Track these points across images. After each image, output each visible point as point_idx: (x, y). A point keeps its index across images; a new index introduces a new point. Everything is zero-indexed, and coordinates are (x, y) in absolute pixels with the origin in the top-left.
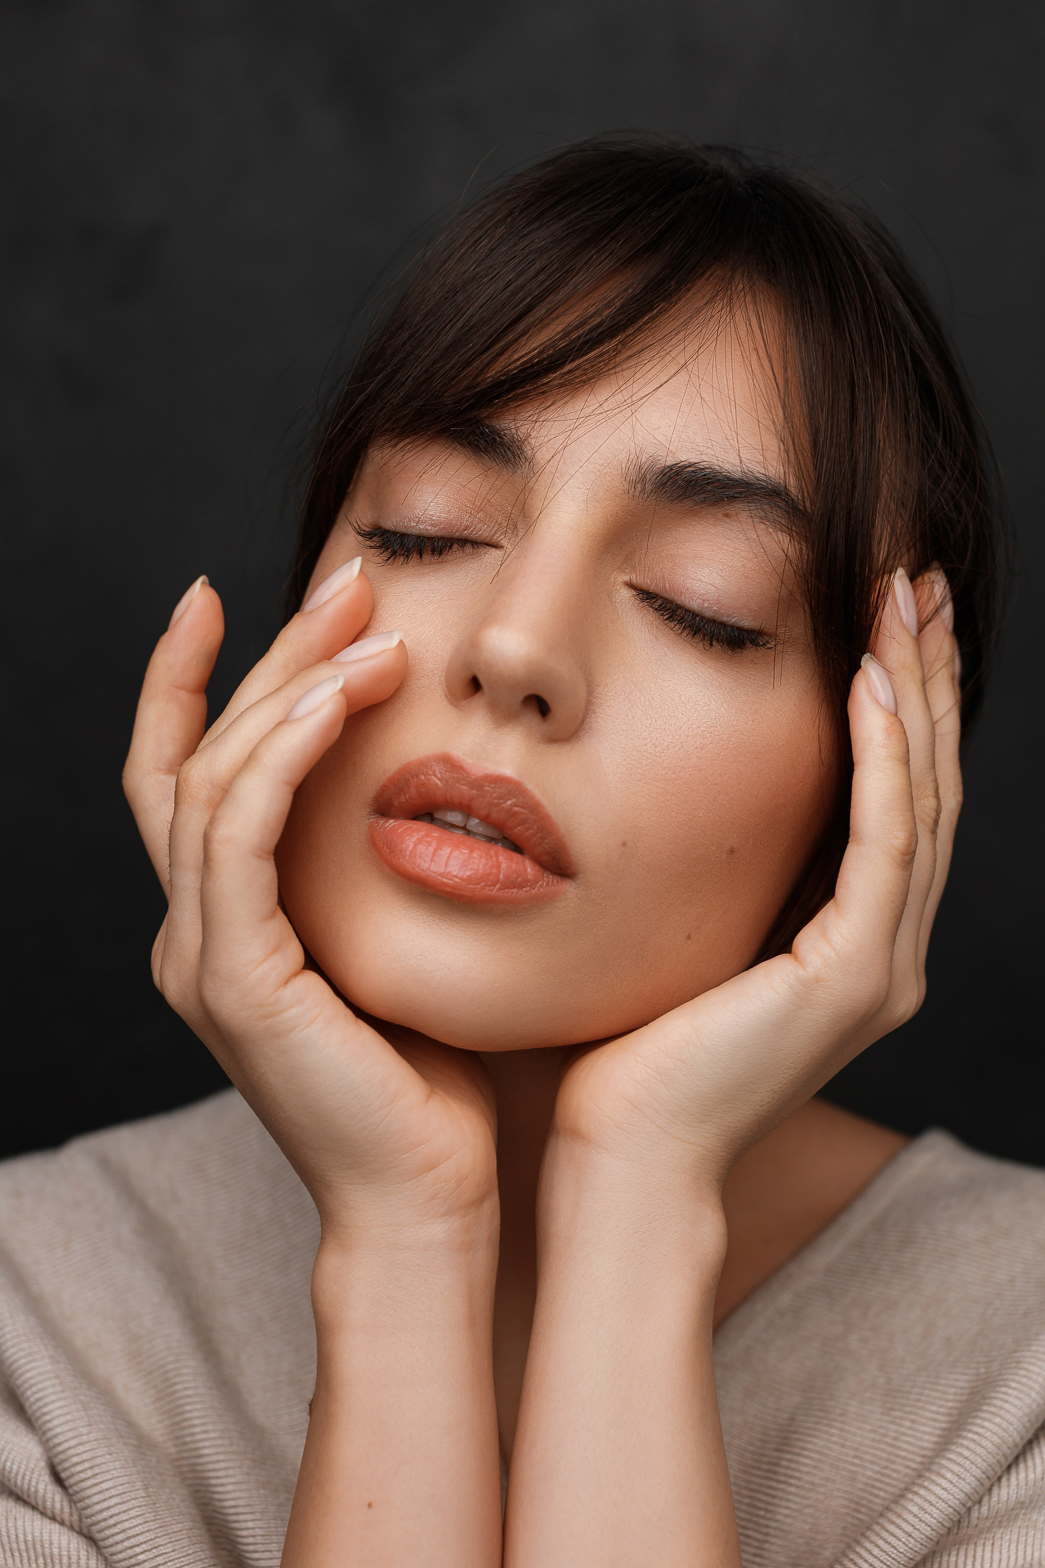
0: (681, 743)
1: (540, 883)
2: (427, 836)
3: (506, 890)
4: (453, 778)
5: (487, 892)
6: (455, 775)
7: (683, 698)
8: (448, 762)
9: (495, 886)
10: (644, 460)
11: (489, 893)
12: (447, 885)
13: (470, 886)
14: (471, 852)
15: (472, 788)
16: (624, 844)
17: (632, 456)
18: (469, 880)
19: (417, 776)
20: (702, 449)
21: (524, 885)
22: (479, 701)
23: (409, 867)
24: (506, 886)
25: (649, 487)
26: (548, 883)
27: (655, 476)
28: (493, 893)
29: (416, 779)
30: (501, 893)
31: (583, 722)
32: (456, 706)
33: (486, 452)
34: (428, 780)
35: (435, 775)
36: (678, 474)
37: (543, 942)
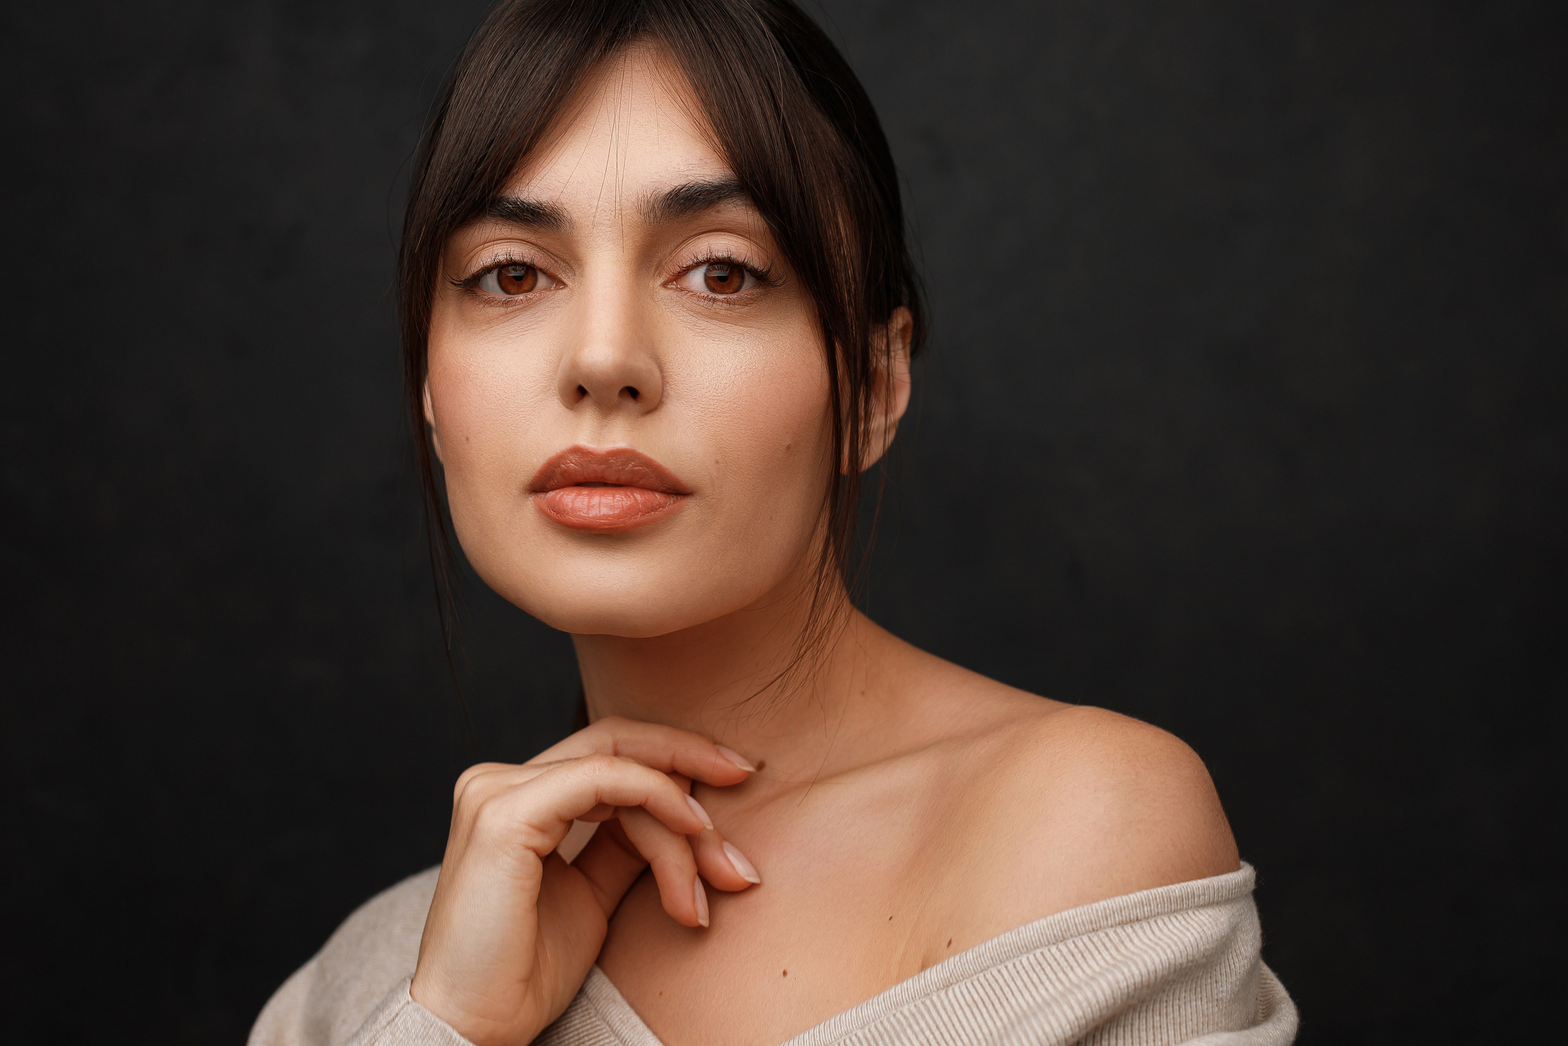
0: (733, 382)
1: (669, 503)
2: (579, 495)
3: (647, 515)
4: (585, 461)
5: (633, 520)
6: (586, 459)
7: (726, 352)
8: (577, 450)
9: (638, 515)
10: (649, 196)
11: (635, 520)
12: (605, 524)
13: (621, 520)
14: (614, 497)
15: (601, 464)
16: (717, 462)
17: (640, 196)
18: (618, 516)
19: (559, 466)
20: (687, 173)
21: (658, 507)
22: (587, 403)
23: (574, 520)
24: (644, 513)
25: (659, 213)
26: (671, 503)
27: (661, 204)
28: (638, 518)
29: (559, 469)
30: (643, 518)
31: (663, 391)
32: (571, 409)
33: (534, 222)
34: (568, 467)
35: (572, 463)
36: (676, 195)
37: (681, 544)
